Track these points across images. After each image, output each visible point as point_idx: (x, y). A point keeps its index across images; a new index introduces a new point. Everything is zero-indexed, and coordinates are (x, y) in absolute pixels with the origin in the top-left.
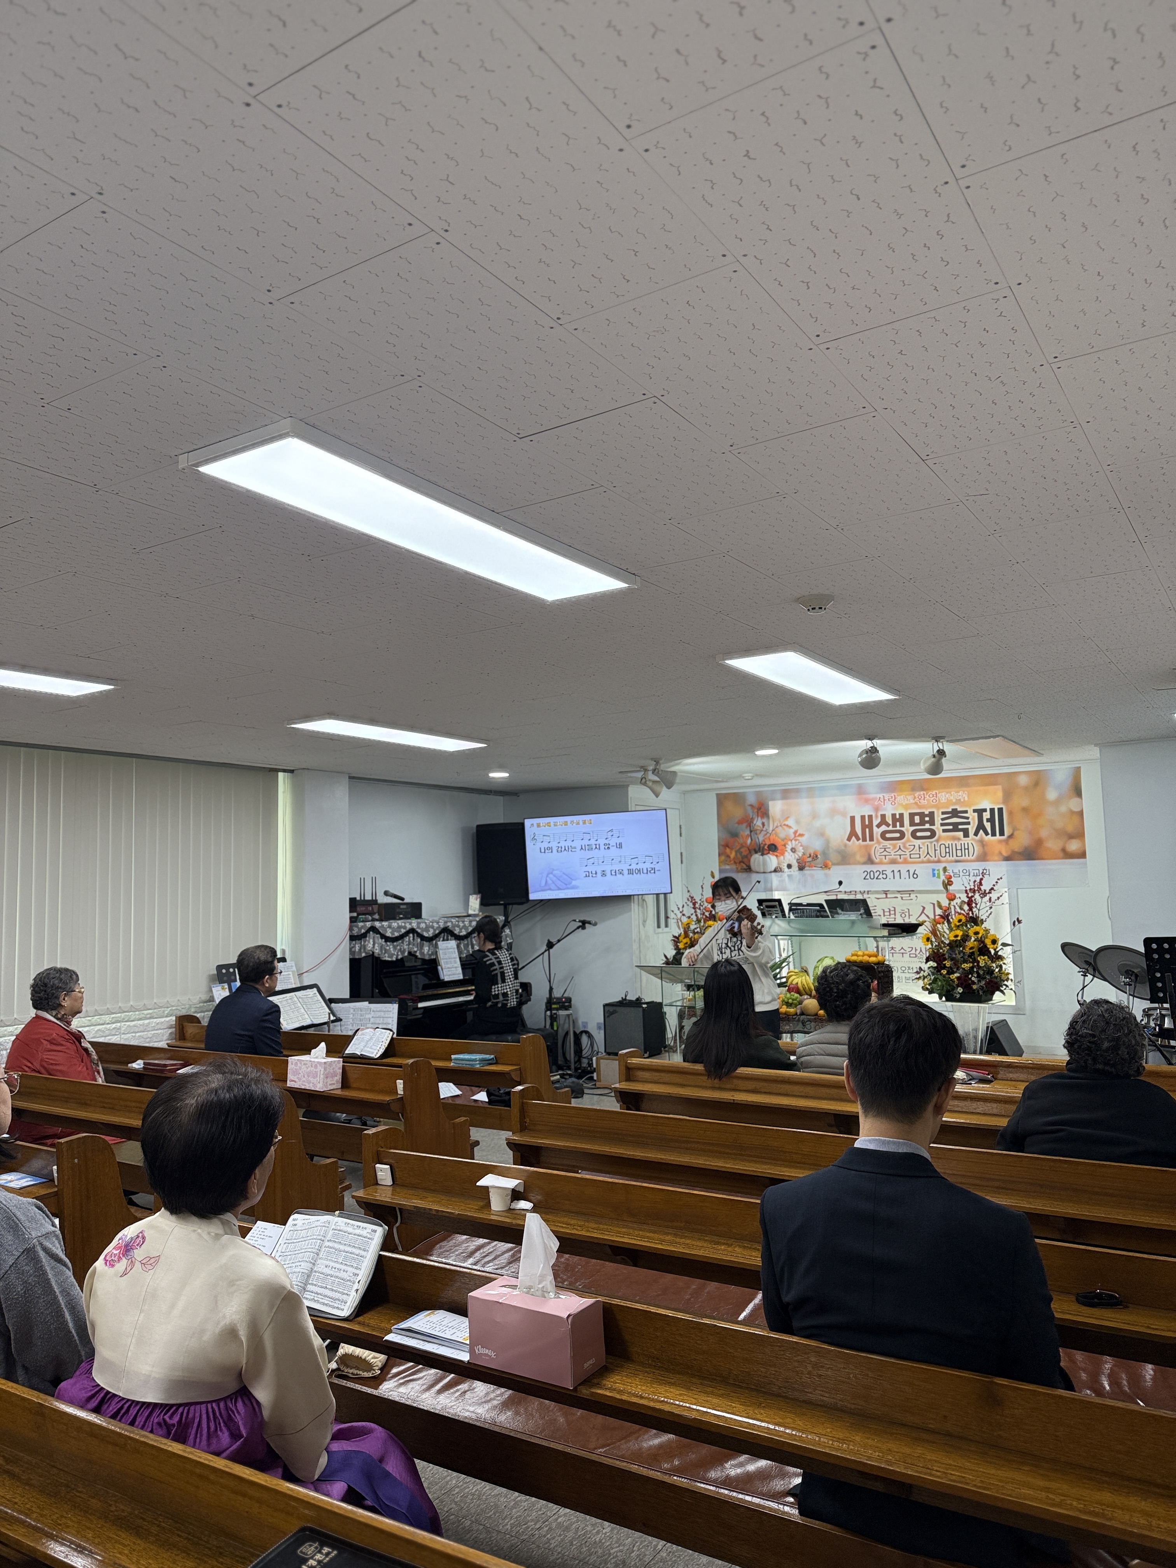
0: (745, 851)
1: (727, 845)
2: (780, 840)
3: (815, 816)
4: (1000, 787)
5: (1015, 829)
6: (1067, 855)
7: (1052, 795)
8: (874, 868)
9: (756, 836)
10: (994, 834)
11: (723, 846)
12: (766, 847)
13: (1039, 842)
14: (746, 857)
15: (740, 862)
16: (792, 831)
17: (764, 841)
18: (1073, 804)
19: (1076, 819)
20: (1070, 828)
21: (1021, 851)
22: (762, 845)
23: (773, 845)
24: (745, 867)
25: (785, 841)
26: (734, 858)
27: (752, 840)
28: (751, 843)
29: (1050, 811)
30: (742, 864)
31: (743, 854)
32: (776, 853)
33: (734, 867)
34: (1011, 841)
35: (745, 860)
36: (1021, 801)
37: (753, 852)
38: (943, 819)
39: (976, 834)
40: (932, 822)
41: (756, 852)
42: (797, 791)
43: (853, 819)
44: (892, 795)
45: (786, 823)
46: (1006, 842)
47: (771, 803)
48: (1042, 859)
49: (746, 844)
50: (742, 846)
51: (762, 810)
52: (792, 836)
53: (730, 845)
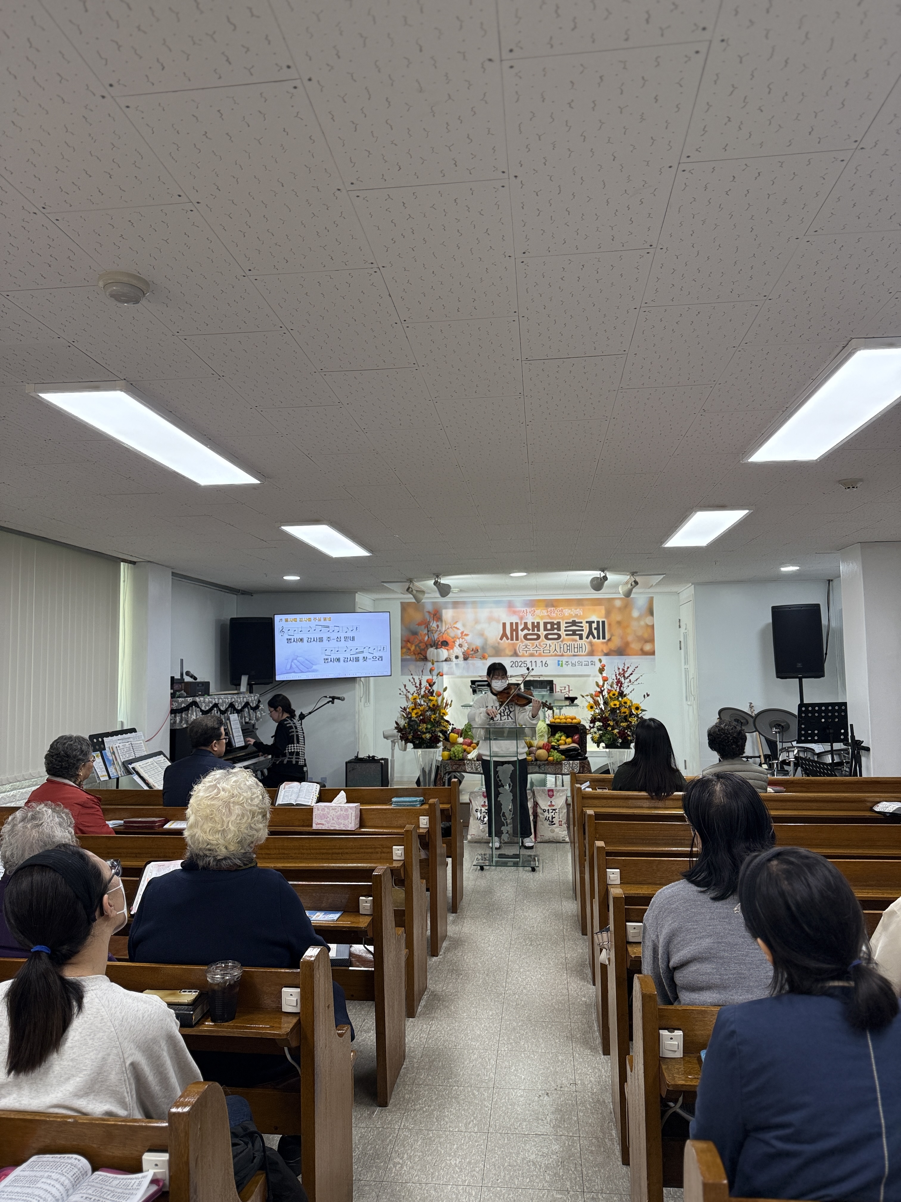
0: (422, 646)
1: (408, 641)
2: (450, 638)
3: (477, 622)
4: (603, 607)
5: (612, 635)
6: (644, 653)
7: (635, 614)
8: (518, 659)
9: (432, 635)
10: (599, 638)
11: (405, 641)
12: (440, 643)
13: (627, 644)
14: (424, 650)
15: (419, 654)
16: (459, 632)
17: (438, 638)
18: (648, 620)
19: (649, 630)
20: (646, 636)
21: (615, 649)
22: (436, 642)
23: (445, 641)
24: (422, 657)
25: (455, 639)
26: (414, 651)
27: (428, 637)
28: (428, 640)
29: (634, 624)
31: (421, 648)
32: (447, 648)
33: (414, 657)
34: (610, 644)
35: (423, 652)
36: (616, 617)
37: (429, 646)
38: (566, 627)
39: (587, 638)
40: (559, 629)
41: (432, 647)
42: (464, 603)
43: (504, 625)
44: (533, 609)
45: (455, 626)
46: (607, 643)
47: (444, 612)
48: (629, 655)
49: (424, 640)
50: (421, 642)
51: (437, 616)
52: (460, 635)
53: (410, 641)
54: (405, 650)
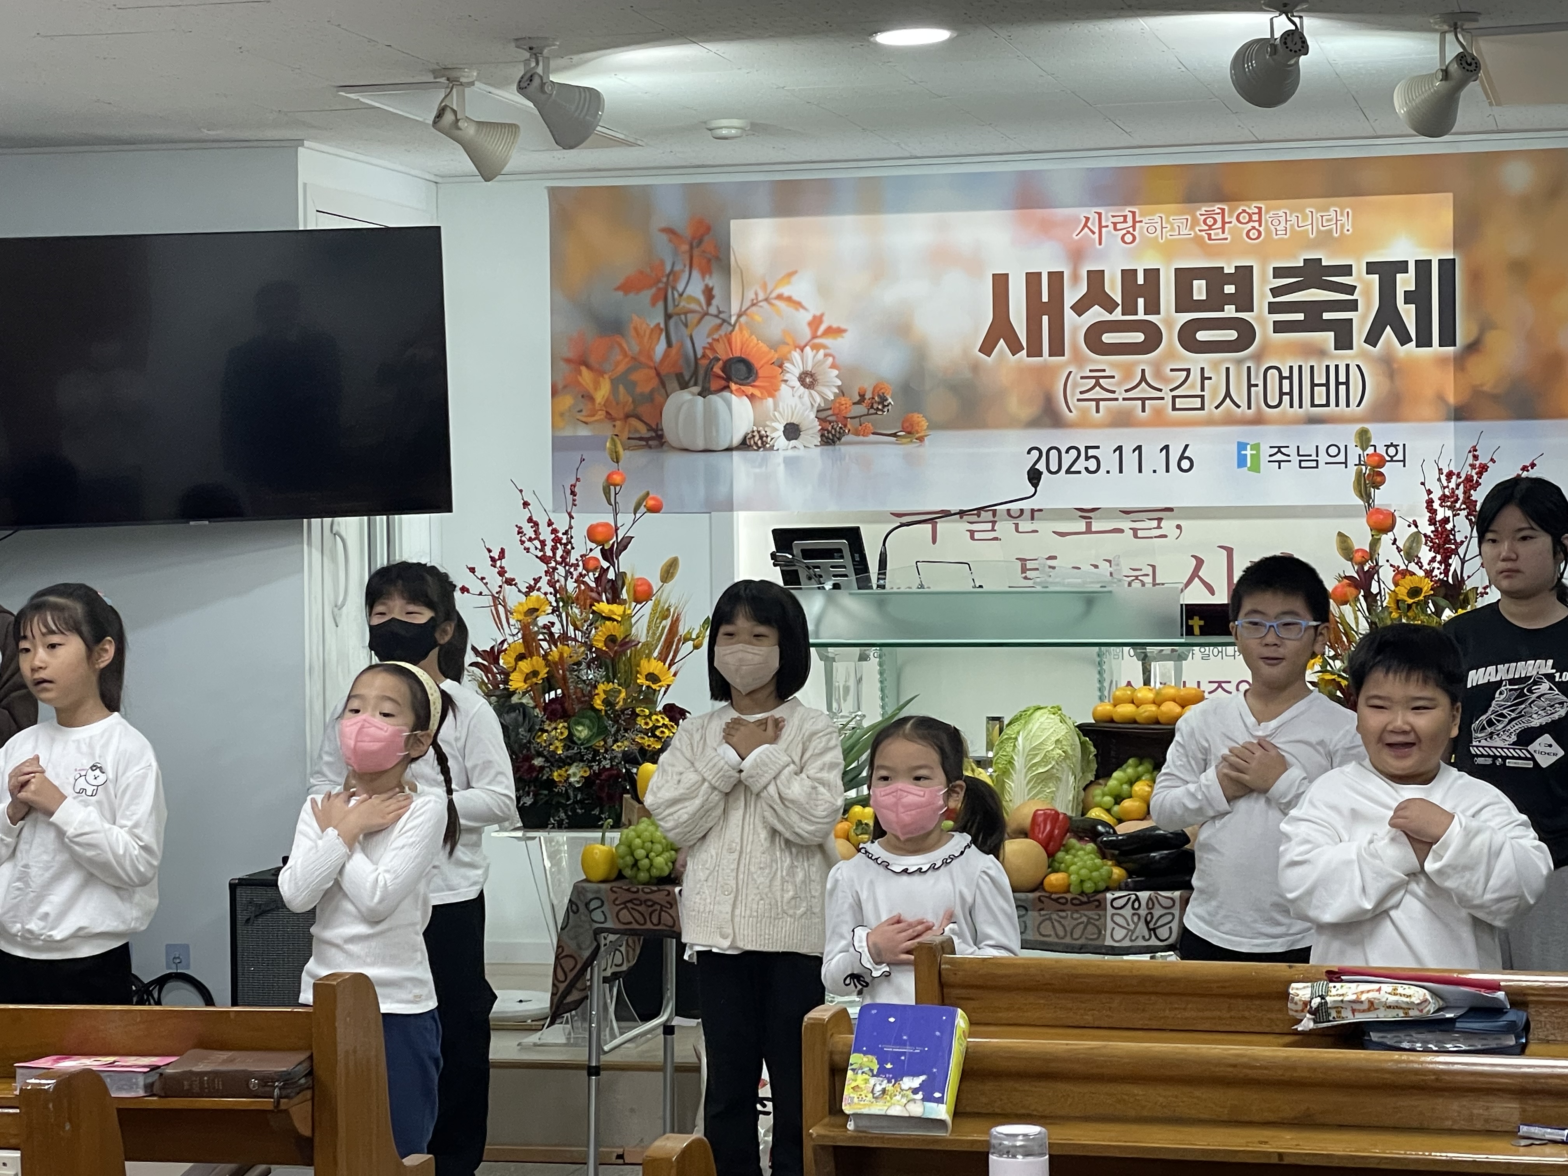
0: (645, 381)
1: (582, 361)
2: (764, 347)
3: (880, 272)
4: (1448, 196)
5: (1485, 326)
8: (1062, 439)
9: (686, 332)
10: (1424, 341)
11: (568, 361)
12: (717, 370)
13: (1553, 364)
14: (651, 397)
15: (627, 416)
16: (804, 318)
17: (711, 347)
21: (1499, 390)
23: (741, 360)
24: (644, 431)
25: (782, 348)
26: (607, 403)
27: (669, 344)
28: (666, 355)
30: (634, 422)
31: (638, 390)
32: (750, 390)
33: (607, 430)
34: (1473, 363)
35: (644, 410)
36: (1507, 240)
37: (674, 384)
38: (1275, 292)
39: (1372, 338)
40: (1245, 301)
41: (684, 386)
42: (826, 189)
43: (1001, 283)
44: (1127, 210)
45: (786, 291)
46: (1459, 362)
47: (734, 224)
49: (650, 357)
50: (636, 363)
51: (706, 247)
52: (807, 333)
53: (592, 360)
54: (568, 401)
